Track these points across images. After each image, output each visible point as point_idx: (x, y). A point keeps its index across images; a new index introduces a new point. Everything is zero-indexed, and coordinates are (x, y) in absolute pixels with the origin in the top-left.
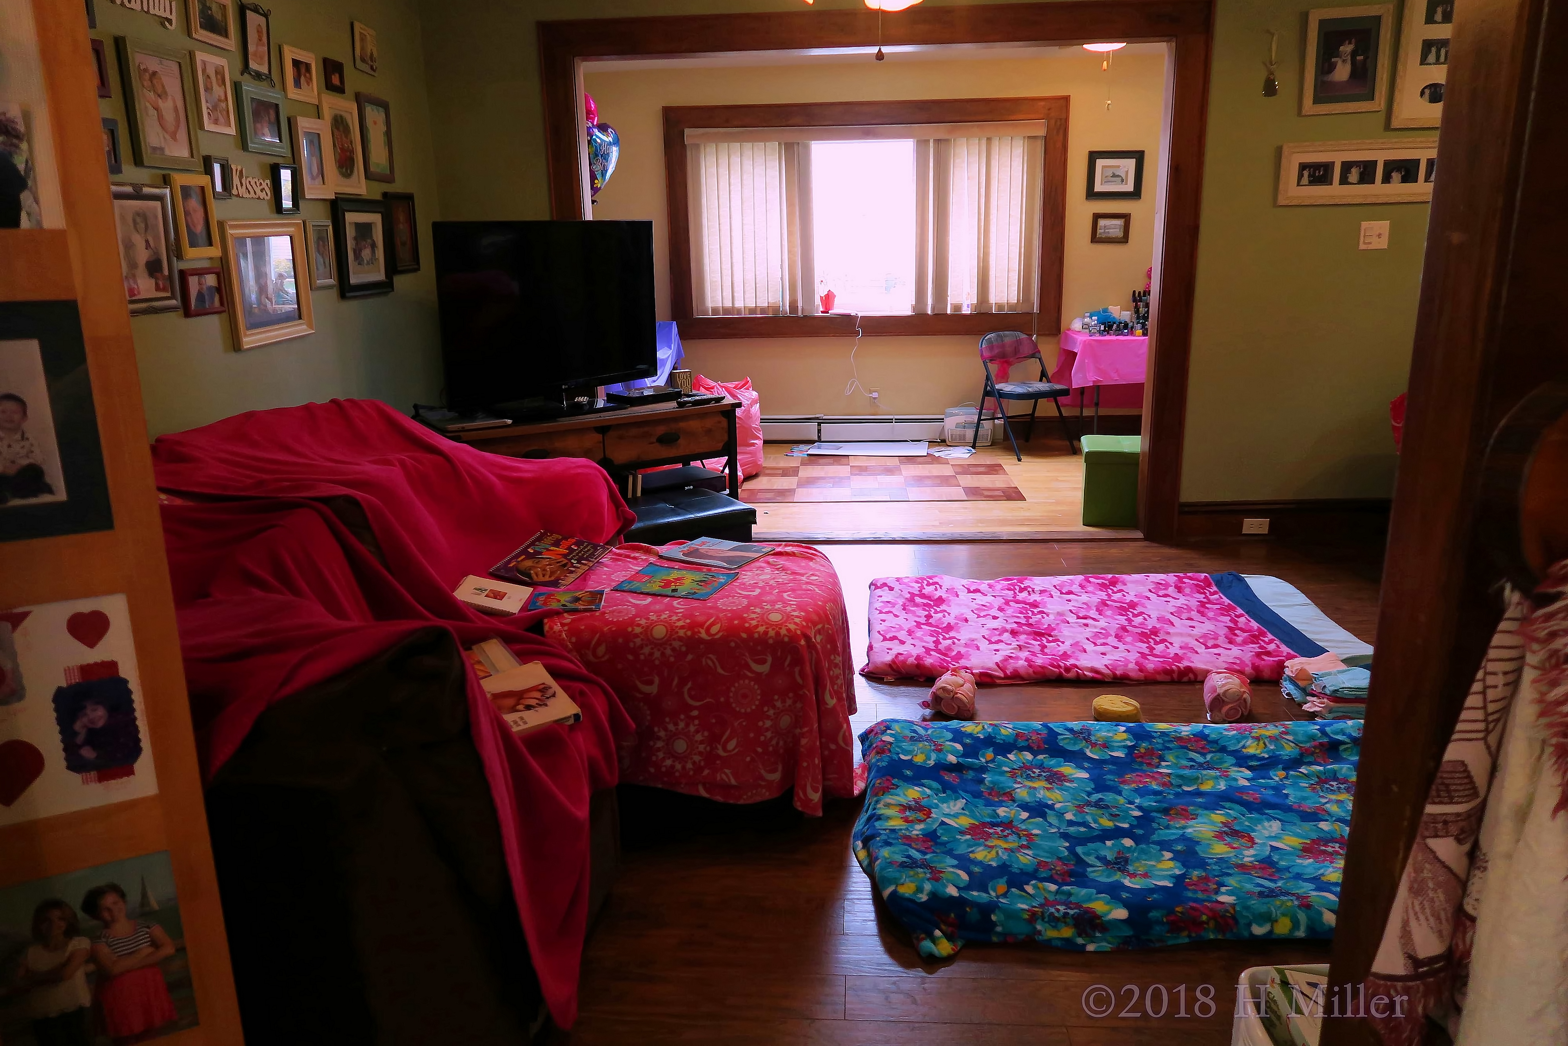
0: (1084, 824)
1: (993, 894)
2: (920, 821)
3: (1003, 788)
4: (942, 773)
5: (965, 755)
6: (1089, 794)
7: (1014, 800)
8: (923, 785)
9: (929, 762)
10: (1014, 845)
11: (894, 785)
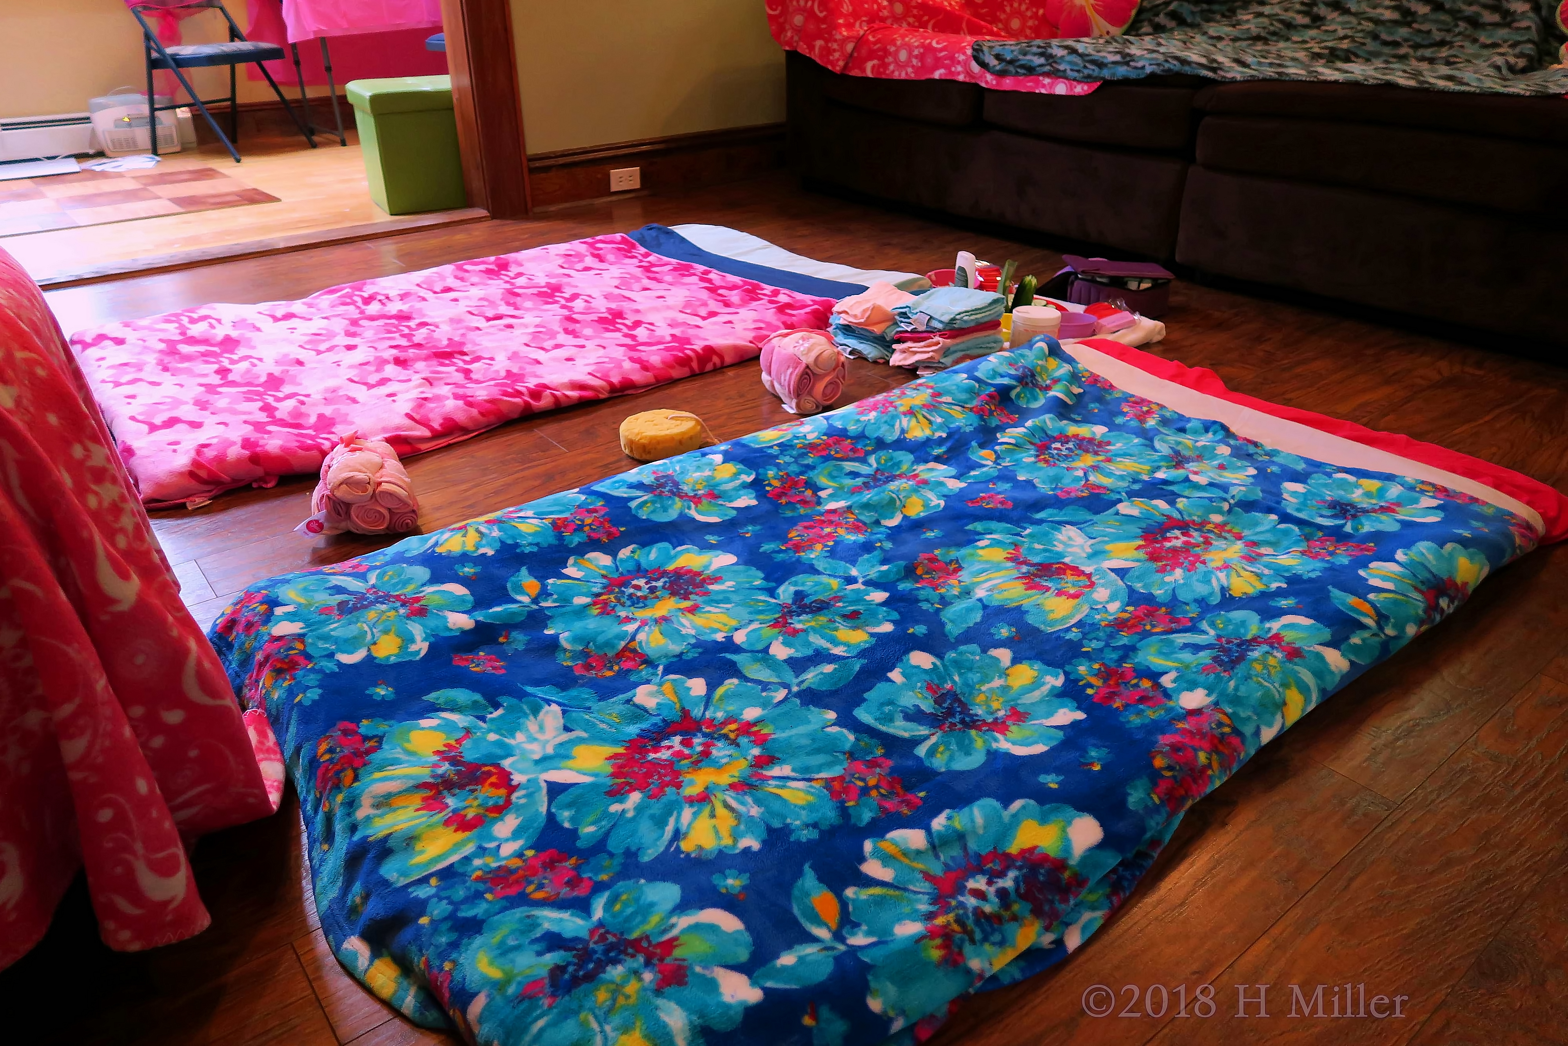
0: (819, 657)
1: (822, 933)
2: (500, 810)
3: (608, 644)
4: (457, 661)
5: (480, 603)
6: (772, 592)
7: (648, 662)
8: (433, 709)
9: (413, 648)
10: (739, 769)
11: (366, 738)
